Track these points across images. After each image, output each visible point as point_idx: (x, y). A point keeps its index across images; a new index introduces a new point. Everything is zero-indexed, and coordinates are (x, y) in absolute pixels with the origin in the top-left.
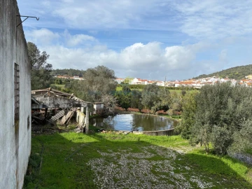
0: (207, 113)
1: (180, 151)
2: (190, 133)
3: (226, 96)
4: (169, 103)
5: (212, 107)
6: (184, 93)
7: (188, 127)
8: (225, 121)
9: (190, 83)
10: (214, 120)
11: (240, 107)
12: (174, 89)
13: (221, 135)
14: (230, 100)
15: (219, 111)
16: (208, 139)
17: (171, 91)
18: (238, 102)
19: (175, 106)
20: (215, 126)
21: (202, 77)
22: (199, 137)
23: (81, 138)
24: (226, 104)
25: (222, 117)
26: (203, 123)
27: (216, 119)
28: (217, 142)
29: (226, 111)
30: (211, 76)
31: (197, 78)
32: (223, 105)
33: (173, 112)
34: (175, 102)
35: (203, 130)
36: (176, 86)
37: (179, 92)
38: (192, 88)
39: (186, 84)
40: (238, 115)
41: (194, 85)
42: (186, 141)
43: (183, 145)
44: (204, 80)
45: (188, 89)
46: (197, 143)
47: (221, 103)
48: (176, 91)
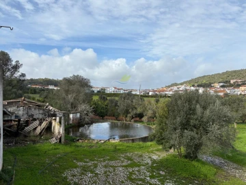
0: (178, 119)
1: (155, 157)
2: (163, 139)
3: (194, 102)
4: (144, 111)
5: (182, 113)
6: (157, 101)
7: (161, 133)
8: (195, 126)
9: (163, 91)
10: (185, 126)
11: (208, 112)
12: (148, 96)
13: (191, 139)
14: (198, 106)
15: (188, 116)
16: (180, 144)
17: (145, 99)
18: (204, 108)
19: (150, 113)
20: (186, 131)
21: (173, 85)
22: (172, 142)
23: (57, 149)
24: (194, 110)
25: (192, 122)
26: (175, 129)
27: (186, 125)
28: (188, 146)
29: (195, 117)
30: (182, 84)
31: (169, 87)
32: (192, 111)
33: (148, 118)
34: (149, 109)
35: (176, 136)
36: (150, 94)
37: (153, 100)
38: (165, 96)
39: (159, 91)
40: (205, 120)
41: (167, 93)
42: (161, 147)
43: (158, 150)
44: (175, 88)
45: (161, 96)
46: (170, 148)
47: (190, 109)
48: (150, 98)
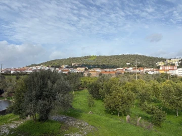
0: (34, 92)
1: (13, 126)
2: (21, 110)
3: (46, 79)
4: (4, 87)
5: (37, 88)
6: (17, 78)
7: (18, 105)
8: (46, 96)
9: (24, 70)
10: (39, 96)
11: (55, 85)
12: (10, 75)
13: (43, 106)
14: (49, 82)
15: (42, 89)
16: (35, 111)
17: (6, 77)
18: (53, 82)
19: (10, 89)
20: (39, 101)
21: (33, 65)
22: (28, 111)
24: (46, 84)
25: (44, 93)
26: (31, 100)
28: (41, 112)
29: (47, 89)
30: (40, 65)
31: (29, 67)
32: (45, 85)
33: (8, 94)
34: (10, 86)
35: (31, 105)
36: (12, 72)
37: (14, 78)
38: (26, 74)
39: (21, 70)
40: (54, 91)
41: (27, 71)
42: (18, 117)
43: (16, 120)
44: (34, 68)
45: (21, 74)
46: (27, 116)
47: (43, 84)
